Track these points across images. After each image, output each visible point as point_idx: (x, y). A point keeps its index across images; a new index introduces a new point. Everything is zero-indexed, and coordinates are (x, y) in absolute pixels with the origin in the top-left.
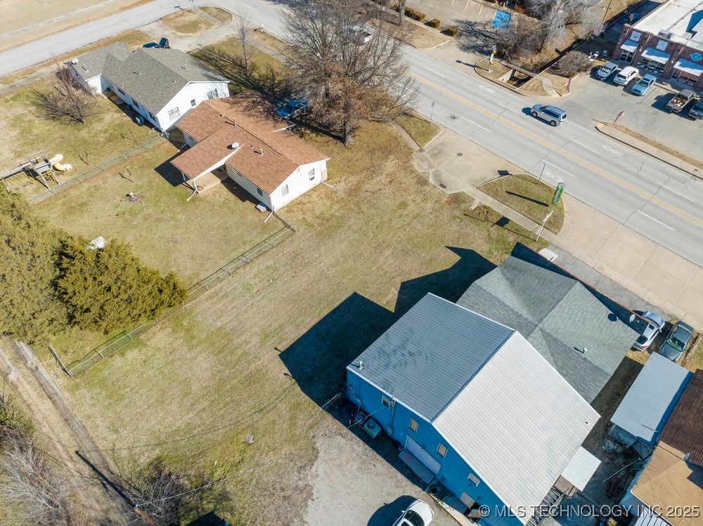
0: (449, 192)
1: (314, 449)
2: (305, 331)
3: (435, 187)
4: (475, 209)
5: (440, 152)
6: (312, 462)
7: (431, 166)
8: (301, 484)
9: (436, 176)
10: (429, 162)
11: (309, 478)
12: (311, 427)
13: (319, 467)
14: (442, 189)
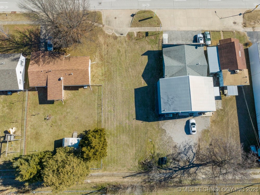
0: (125, 35)
1: (163, 130)
2: (135, 109)
3: (120, 37)
4: (137, 36)
5: (109, 22)
6: (165, 132)
7: (112, 30)
8: (168, 138)
9: (117, 32)
10: (110, 28)
11: (168, 135)
12: (158, 126)
13: (168, 132)
14: (123, 36)
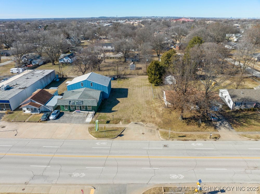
9: (142, 125)
14: (135, 122)
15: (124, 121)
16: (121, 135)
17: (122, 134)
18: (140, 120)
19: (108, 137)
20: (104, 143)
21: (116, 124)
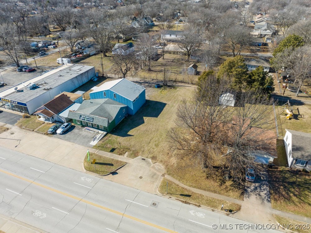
0: (140, 157)
4: (126, 152)
7: (153, 167)
9: (148, 163)
14: (143, 158)
15: (131, 152)
16: (114, 173)
17: (117, 172)
18: (151, 156)
19: (98, 172)
20: (89, 180)
21: (119, 155)
